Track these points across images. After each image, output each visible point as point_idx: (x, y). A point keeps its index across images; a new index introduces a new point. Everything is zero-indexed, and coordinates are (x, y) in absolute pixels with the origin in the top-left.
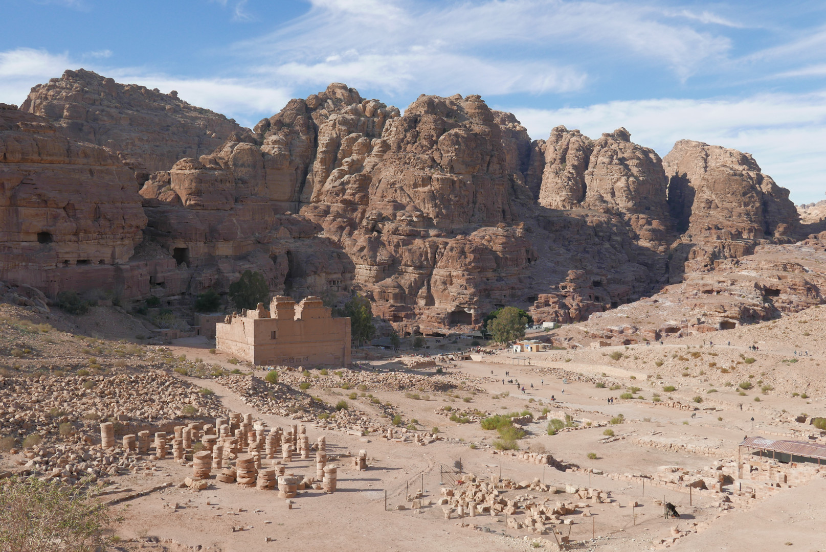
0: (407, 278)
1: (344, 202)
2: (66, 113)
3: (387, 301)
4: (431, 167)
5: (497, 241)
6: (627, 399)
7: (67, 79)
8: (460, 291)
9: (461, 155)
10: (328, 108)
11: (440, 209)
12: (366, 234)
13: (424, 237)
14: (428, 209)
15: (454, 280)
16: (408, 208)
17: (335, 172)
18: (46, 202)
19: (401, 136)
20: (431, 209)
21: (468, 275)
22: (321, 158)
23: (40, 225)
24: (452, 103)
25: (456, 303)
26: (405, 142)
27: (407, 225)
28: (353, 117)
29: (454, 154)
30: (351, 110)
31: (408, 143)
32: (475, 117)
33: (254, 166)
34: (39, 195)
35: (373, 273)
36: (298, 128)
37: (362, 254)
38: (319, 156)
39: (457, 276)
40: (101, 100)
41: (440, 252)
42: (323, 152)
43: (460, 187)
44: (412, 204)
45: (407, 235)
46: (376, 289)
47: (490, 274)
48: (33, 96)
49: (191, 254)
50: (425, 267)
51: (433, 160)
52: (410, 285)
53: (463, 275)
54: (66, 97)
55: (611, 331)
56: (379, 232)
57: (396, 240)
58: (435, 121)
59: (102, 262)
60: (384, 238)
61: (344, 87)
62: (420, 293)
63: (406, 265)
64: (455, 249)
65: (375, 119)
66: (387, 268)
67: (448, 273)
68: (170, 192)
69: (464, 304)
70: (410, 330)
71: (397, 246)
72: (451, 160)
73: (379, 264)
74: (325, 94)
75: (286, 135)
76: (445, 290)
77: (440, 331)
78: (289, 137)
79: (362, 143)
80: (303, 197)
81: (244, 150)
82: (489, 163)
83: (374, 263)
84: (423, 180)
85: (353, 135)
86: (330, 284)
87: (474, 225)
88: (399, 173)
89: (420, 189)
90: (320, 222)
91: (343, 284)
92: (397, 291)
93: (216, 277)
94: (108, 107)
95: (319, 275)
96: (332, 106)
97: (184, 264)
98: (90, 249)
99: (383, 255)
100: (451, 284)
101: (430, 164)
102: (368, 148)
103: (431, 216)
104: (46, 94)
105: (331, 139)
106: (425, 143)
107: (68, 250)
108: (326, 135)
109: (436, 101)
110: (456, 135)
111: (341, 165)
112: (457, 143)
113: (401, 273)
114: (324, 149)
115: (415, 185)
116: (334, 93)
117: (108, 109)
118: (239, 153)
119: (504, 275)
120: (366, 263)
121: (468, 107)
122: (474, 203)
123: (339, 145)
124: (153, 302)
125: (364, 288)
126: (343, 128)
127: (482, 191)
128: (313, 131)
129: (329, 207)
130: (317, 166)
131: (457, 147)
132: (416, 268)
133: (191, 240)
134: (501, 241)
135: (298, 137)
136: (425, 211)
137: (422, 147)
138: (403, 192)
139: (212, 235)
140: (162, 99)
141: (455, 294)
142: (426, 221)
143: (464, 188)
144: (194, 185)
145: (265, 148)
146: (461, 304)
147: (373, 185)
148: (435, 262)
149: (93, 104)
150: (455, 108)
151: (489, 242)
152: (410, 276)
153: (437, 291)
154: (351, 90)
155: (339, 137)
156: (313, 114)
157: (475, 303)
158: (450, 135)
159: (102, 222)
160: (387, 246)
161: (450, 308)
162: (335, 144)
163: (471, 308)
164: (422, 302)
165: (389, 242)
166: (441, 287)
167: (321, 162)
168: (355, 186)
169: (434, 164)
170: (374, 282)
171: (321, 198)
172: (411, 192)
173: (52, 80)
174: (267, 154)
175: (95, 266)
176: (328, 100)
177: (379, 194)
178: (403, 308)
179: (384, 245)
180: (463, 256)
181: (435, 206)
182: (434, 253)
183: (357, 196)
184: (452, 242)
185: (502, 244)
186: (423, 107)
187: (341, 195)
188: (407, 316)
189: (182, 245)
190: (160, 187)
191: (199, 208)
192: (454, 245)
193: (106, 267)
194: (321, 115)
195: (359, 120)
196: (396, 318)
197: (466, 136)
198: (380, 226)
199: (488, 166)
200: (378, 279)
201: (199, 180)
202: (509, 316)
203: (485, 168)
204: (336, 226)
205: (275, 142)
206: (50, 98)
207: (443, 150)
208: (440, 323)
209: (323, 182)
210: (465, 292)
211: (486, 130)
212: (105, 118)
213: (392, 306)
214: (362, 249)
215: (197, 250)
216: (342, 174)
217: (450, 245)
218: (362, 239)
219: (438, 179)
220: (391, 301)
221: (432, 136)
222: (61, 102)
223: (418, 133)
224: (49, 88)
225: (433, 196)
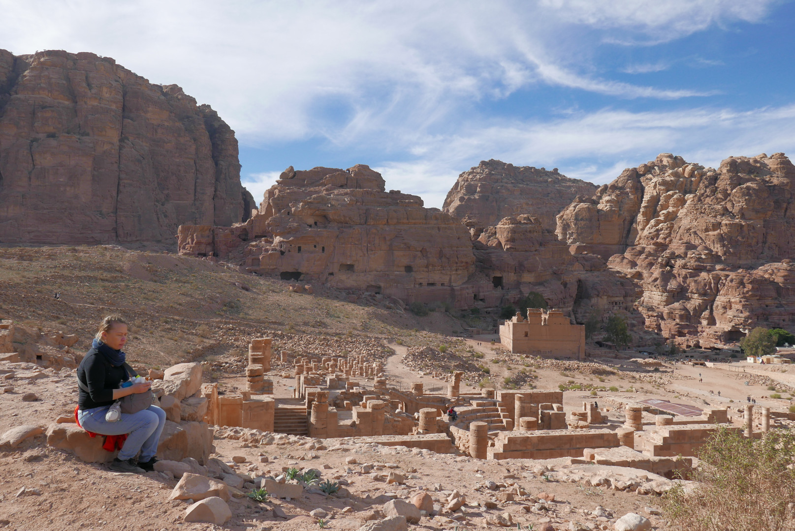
0: (693, 302)
1: (656, 244)
2: (478, 189)
3: (674, 320)
4: (723, 215)
5: (779, 274)
6: (775, 398)
7: (482, 167)
8: (736, 314)
9: (751, 204)
10: (655, 173)
11: (728, 248)
12: (660, 268)
13: (709, 271)
14: (717, 249)
15: (733, 305)
16: (699, 248)
17: (652, 222)
18: (409, 248)
19: (702, 192)
20: (719, 248)
21: (744, 302)
22: (643, 212)
23: (405, 261)
24: (756, 161)
25: (733, 324)
26: (705, 196)
27: (695, 261)
28: (672, 179)
29: (744, 204)
30: (672, 174)
31: (707, 196)
32: (778, 171)
33: (590, 220)
34: (405, 244)
35: (664, 298)
36: (628, 190)
37: (656, 283)
38: (642, 210)
39: (735, 303)
40: (502, 179)
41: (722, 283)
42: (645, 207)
43: (749, 230)
44: (704, 245)
45: (694, 269)
46: (665, 310)
47: (769, 301)
48: (461, 179)
49: (504, 281)
50: (709, 295)
51: (726, 209)
52: (695, 309)
53: (741, 302)
54: (479, 178)
56: (672, 267)
57: (684, 273)
58: (731, 178)
59: (442, 284)
60: (675, 271)
61: (670, 156)
62: (703, 315)
63: (692, 292)
64: (734, 280)
65: (693, 179)
66: (676, 295)
67: (728, 300)
68: (495, 240)
69: (739, 325)
70: (692, 344)
71: (685, 278)
72: (742, 209)
73: (668, 292)
74: (653, 163)
75: (617, 196)
76: (724, 313)
77: (716, 346)
78: (620, 197)
79: (677, 199)
80: (629, 241)
81: (583, 208)
82: (786, 209)
83: (665, 290)
84: (713, 225)
85: (670, 193)
86: (613, 304)
87: (761, 261)
88: (694, 221)
89: (710, 233)
90: (635, 260)
91: (624, 305)
92: (683, 312)
93: (519, 296)
94: (506, 183)
95: (601, 297)
96: (658, 171)
97: (500, 287)
98: (436, 277)
99: (672, 285)
100: (731, 308)
101: (722, 212)
102: (682, 202)
103: (719, 254)
104: (467, 178)
105: (652, 197)
106: (720, 196)
107: (422, 276)
108: (649, 194)
109: (739, 161)
110: (748, 188)
111: (659, 216)
112: (748, 194)
113: (688, 299)
114: (646, 204)
115: (707, 230)
116: (661, 161)
117: (506, 185)
118: (579, 211)
119: (784, 302)
120: (658, 290)
121: (772, 164)
122: (764, 242)
123: (659, 201)
124: (475, 311)
125: (657, 310)
126: (662, 188)
127: (773, 232)
128: (640, 190)
129: (644, 248)
130: (640, 218)
131: (747, 197)
132: (700, 295)
133: (504, 271)
134: (783, 274)
135: (628, 197)
136: (715, 250)
137: (717, 199)
138: (696, 236)
139: (520, 268)
140: (546, 175)
141: (731, 317)
142: (716, 259)
143: (752, 231)
144: (510, 234)
145: (600, 206)
146: (736, 325)
147: (674, 231)
148: (718, 291)
149: (496, 182)
150: (758, 165)
151: (771, 275)
152: (696, 301)
153: (718, 314)
154: (676, 158)
155: (658, 195)
156: (642, 179)
157: (750, 325)
158: (741, 189)
159: (444, 259)
160: (678, 278)
161: (727, 328)
162: (655, 200)
163: (746, 329)
164: (704, 322)
165: (679, 275)
166: (722, 311)
167: (642, 214)
168: (667, 232)
169: (725, 212)
170: (665, 305)
171: (641, 242)
172: (703, 235)
173: (472, 169)
174: (601, 210)
175: (439, 287)
176: (655, 167)
177: (678, 238)
178: (687, 326)
179: (675, 277)
180: (741, 286)
181: (723, 246)
182: (717, 284)
183: (667, 239)
184: (732, 275)
185: (783, 277)
186: (726, 167)
187: (655, 239)
188: (689, 333)
189: (499, 275)
190: (489, 237)
191: (512, 250)
192: (734, 277)
193: (445, 288)
194: (647, 179)
195: (678, 180)
196: (681, 334)
197: (757, 188)
198: (673, 262)
199: (786, 211)
200: (668, 303)
201: (513, 231)
202: (758, 334)
203: (783, 214)
204: (647, 263)
205: (608, 202)
206: (469, 180)
207: (735, 200)
208: (716, 339)
209: (643, 229)
210: (741, 315)
211: (785, 182)
212: (504, 191)
213: (677, 324)
214: (656, 280)
215: (509, 278)
216: (658, 223)
217: (730, 277)
218: (657, 272)
219: (726, 225)
220: (678, 321)
221: (727, 190)
222: (476, 182)
223: (717, 188)
224: (470, 173)
225: (721, 238)
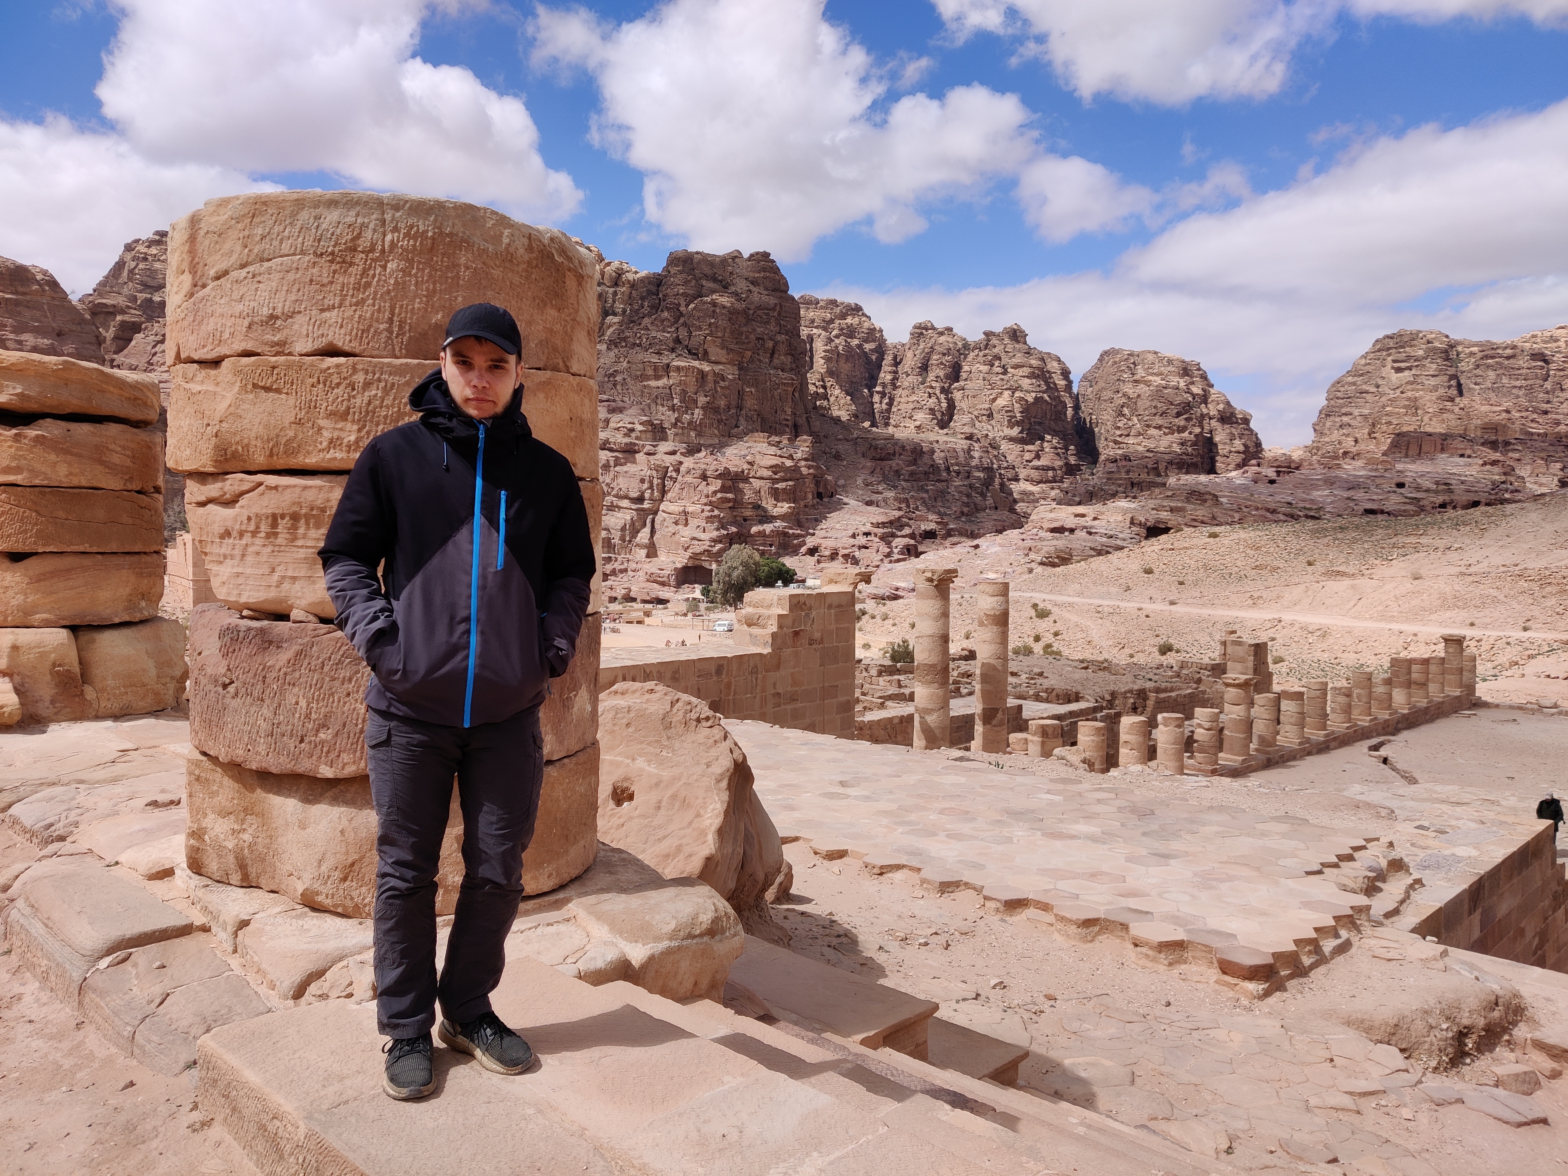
0: (620, 515)
4: (672, 350)
5: (763, 463)
8: (694, 535)
9: (719, 334)
11: (681, 414)
13: (649, 454)
14: (663, 414)
15: (690, 518)
16: (630, 412)
20: (667, 414)
21: (709, 511)
24: (725, 262)
25: (690, 553)
26: (640, 314)
27: (624, 436)
29: (708, 331)
31: (644, 316)
32: (759, 285)
39: (694, 513)
41: (671, 477)
43: (715, 382)
44: (639, 404)
45: (622, 451)
47: (749, 512)
48: (129, 256)
50: (649, 500)
51: (677, 341)
52: (624, 527)
53: (703, 511)
55: (897, 589)
58: (685, 284)
62: (637, 539)
63: (619, 496)
64: (692, 472)
65: (618, 290)
67: (681, 509)
69: (700, 554)
70: (618, 594)
72: (704, 341)
76: (675, 533)
77: (661, 595)
82: (773, 352)
84: (656, 368)
88: (622, 359)
89: (652, 383)
100: (686, 525)
101: (670, 345)
103: (666, 424)
106: (666, 315)
109: (697, 257)
110: (713, 303)
112: (714, 314)
115: (644, 377)
119: (772, 513)
121: (749, 269)
122: (740, 408)
127: (753, 390)
131: (713, 320)
132: (634, 500)
136: (658, 416)
137: (662, 320)
138: (625, 387)
141: (688, 540)
142: (657, 431)
143: (722, 384)
146: (696, 554)
148: (664, 492)
152: (624, 513)
153: (664, 536)
157: (718, 553)
158: (704, 303)
161: (680, 562)
163: (712, 561)
164: (640, 553)
166: (670, 530)
169: (677, 346)
172: (637, 387)
180: (704, 483)
181: (673, 408)
182: (662, 479)
184: (689, 462)
186: (675, 265)
188: (615, 573)
192: (692, 466)
197: (728, 304)
203: (767, 361)
207: (693, 325)
208: (663, 582)
210: (703, 536)
217: (685, 466)
219: (678, 368)
221: (679, 304)
223: (661, 300)
224: (151, 244)
225: (669, 394)
